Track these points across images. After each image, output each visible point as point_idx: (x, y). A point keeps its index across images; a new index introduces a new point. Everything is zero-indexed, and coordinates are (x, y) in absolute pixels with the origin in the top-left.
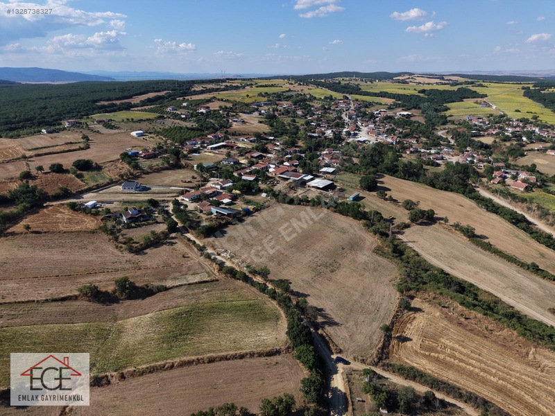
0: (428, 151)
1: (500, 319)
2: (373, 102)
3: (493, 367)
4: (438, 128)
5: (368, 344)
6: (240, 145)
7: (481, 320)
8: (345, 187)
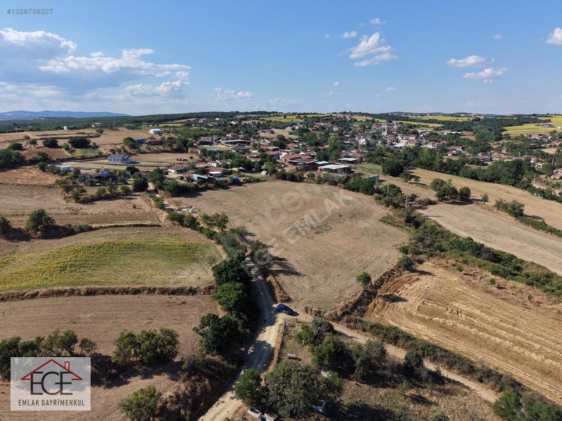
0: (475, 155)
1: (553, 291)
2: (419, 125)
3: (537, 342)
5: (335, 297)
7: (523, 290)
8: (364, 173)
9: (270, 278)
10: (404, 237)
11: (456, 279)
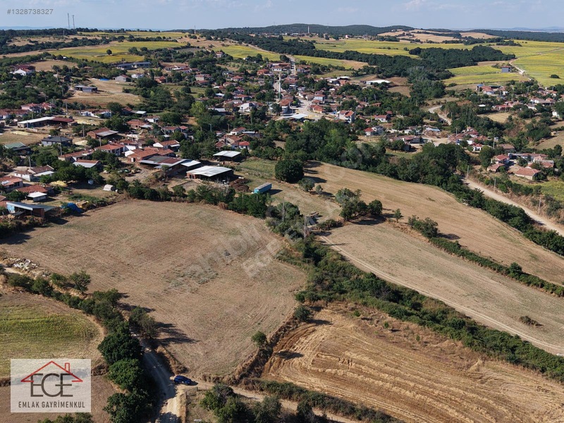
0: (401, 132)
1: (441, 329)
2: (330, 66)
3: (412, 381)
4: (430, 103)
5: (232, 361)
6: (80, 121)
7: (415, 331)
8: (251, 178)
9: (159, 349)
10: (301, 277)
11: (352, 325)
